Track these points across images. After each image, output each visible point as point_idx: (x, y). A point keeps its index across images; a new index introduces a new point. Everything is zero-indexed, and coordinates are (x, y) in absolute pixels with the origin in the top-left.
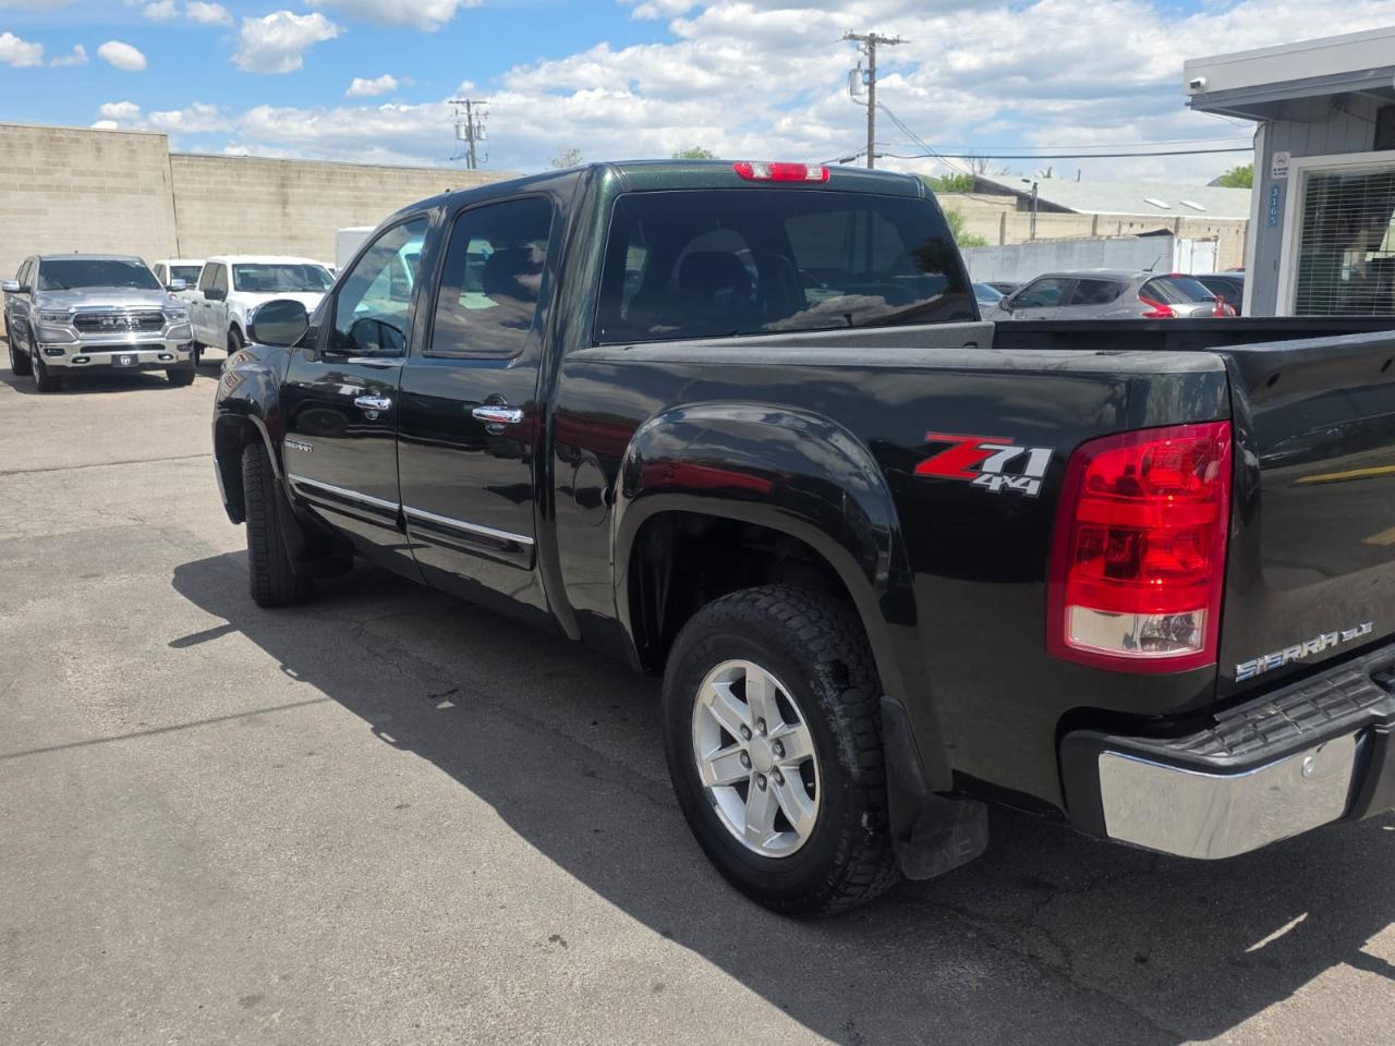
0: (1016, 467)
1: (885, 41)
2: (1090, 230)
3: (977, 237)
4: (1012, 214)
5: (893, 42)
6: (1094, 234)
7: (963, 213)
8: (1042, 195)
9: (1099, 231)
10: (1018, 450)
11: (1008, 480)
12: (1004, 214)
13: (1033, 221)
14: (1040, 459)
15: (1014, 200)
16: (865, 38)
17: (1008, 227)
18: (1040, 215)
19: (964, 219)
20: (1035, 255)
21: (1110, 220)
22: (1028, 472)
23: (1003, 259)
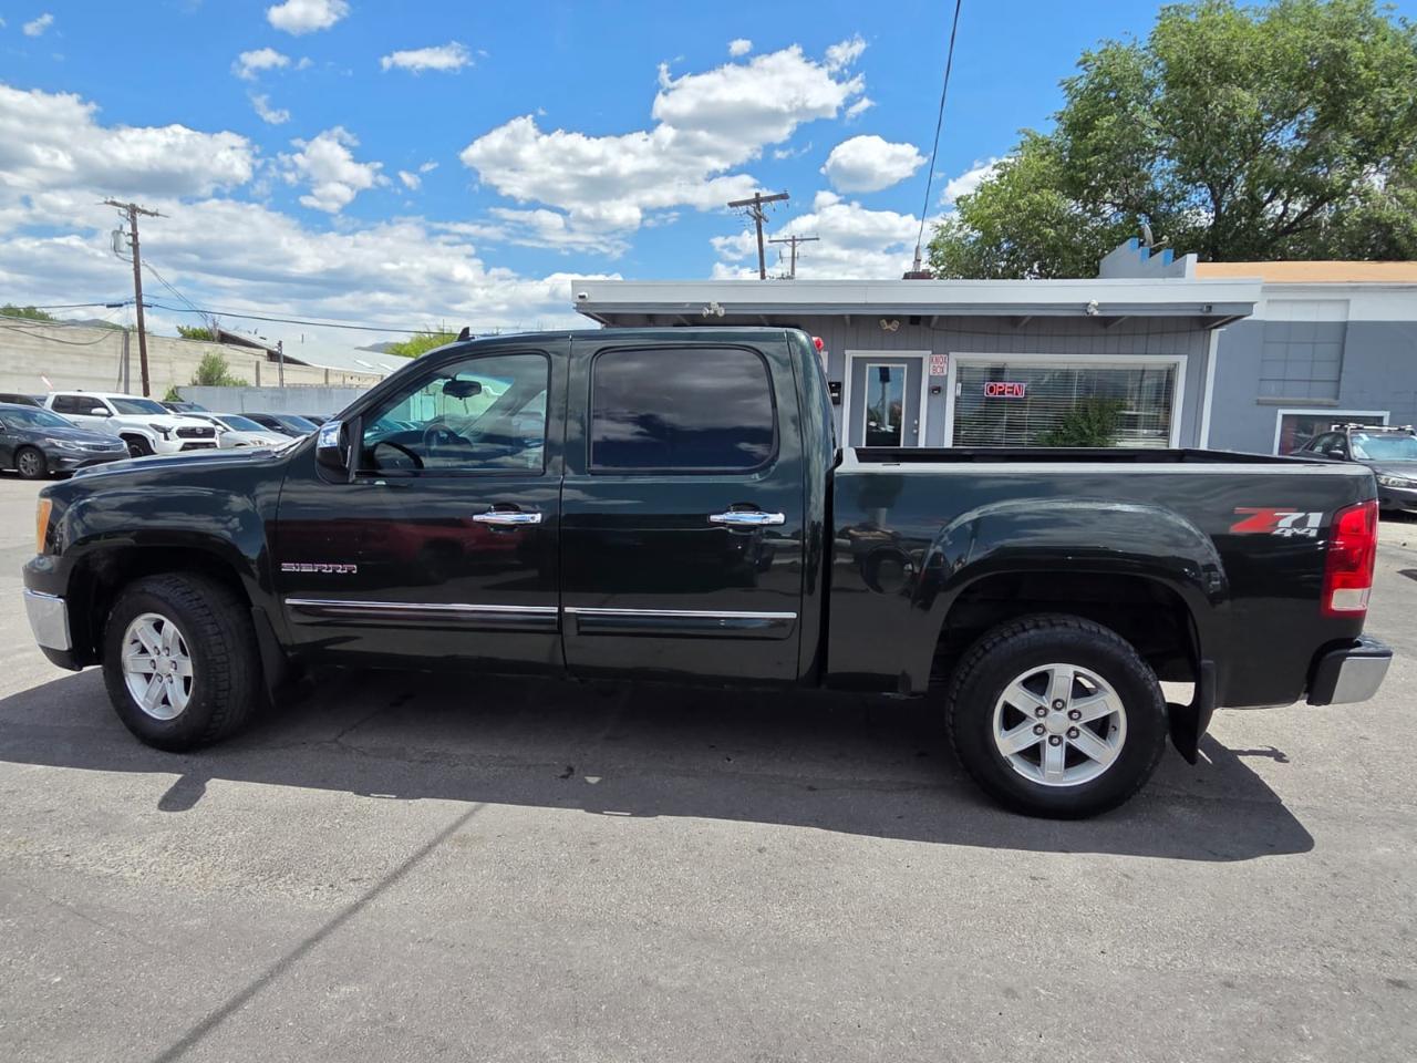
0: (1301, 523)
1: (145, 212)
2: (323, 381)
3: (240, 379)
4: (264, 363)
5: (152, 214)
6: (327, 382)
7: (225, 359)
8: (286, 352)
9: (331, 381)
10: (1302, 514)
11: (1295, 530)
12: (258, 363)
13: (281, 370)
14: (1315, 519)
15: (266, 354)
16: (125, 207)
17: (262, 373)
18: (285, 366)
19: (226, 365)
20: (301, 395)
21: (337, 374)
22: (1309, 525)
23: (272, 398)
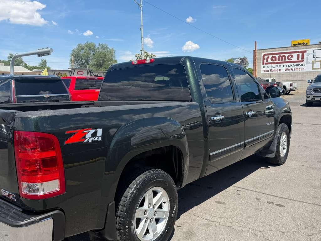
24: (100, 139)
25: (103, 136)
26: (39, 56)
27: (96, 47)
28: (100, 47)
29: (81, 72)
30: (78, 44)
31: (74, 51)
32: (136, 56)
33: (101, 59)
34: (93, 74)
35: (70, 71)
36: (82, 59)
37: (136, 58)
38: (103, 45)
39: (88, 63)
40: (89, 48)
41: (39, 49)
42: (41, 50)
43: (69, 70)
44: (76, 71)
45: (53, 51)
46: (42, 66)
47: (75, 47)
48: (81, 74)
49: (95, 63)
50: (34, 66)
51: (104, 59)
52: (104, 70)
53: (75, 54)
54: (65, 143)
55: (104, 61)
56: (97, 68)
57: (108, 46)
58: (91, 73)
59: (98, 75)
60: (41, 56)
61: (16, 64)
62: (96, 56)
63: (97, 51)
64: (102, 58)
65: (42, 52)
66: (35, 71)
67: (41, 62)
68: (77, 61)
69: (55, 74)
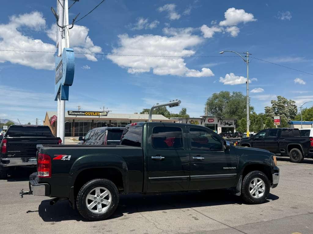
24: (69, 159)
25: (71, 159)
26: (170, 107)
27: (230, 95)
28: (234, 95)
29: (212, 119)
30: (213, 93)
31: (209, 99)
32: (272, 103)
33: (234, 107)
34: (223, 121)
35: (201, 119)
36: (216, 108)
37: (272, 104)
38: (237, 93)
39: (221, 110)
40: (224, 97)
41: (170, 101)
42: (172, 102)
43: (201, 117)
44: (207, 119)
45: (180, 103)
46: (182, 114)
47: (210, 96)
48: (212, 122)
49: (229, 111)
50: (175, 114)
51: (237, 107)
52: (237, 117)
53: (210, 103)
54: (53, 159)
55: (237, 108)
56: (230, 115)
57: (243, 94)
58: (222, 121)
59: (229, 122)
60: (172, 107)
61: (161, 112)
62: (230, 103)
63: (231, 99)
64: (235, 105)
65: (173, 104)
66: (172, 118)
67: (181, 110)
68: (211, 109)
69: (188, 121)
